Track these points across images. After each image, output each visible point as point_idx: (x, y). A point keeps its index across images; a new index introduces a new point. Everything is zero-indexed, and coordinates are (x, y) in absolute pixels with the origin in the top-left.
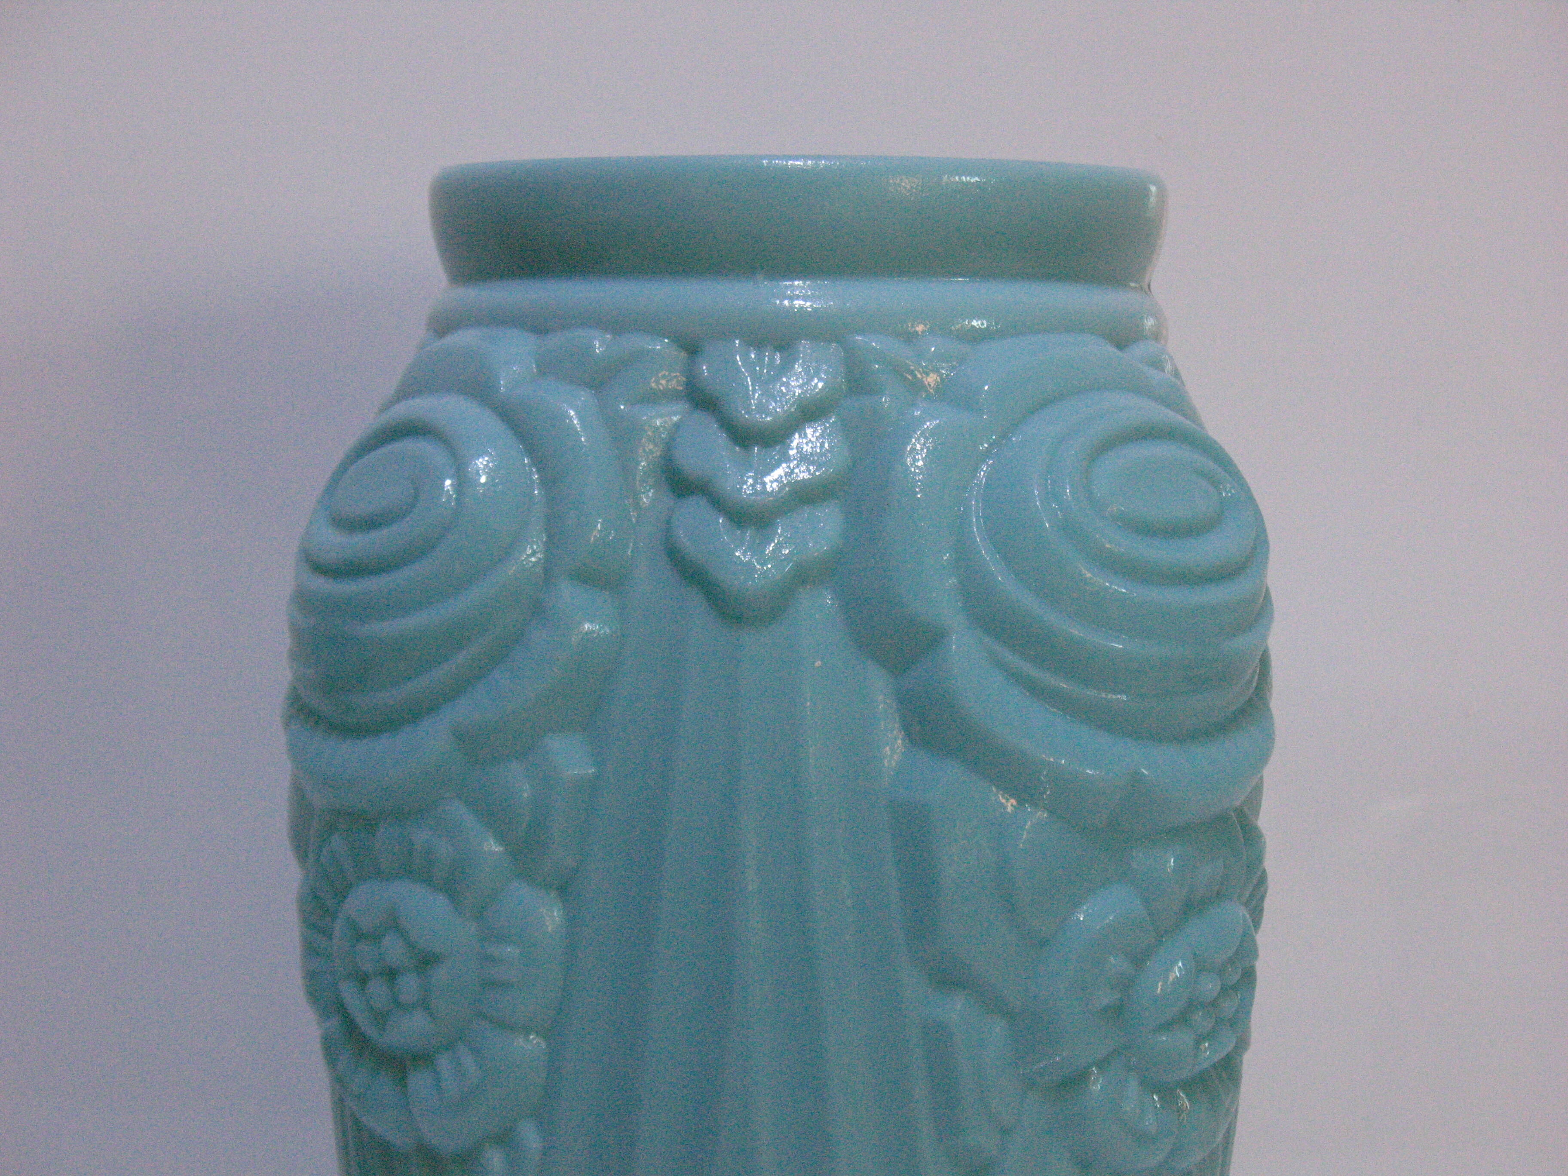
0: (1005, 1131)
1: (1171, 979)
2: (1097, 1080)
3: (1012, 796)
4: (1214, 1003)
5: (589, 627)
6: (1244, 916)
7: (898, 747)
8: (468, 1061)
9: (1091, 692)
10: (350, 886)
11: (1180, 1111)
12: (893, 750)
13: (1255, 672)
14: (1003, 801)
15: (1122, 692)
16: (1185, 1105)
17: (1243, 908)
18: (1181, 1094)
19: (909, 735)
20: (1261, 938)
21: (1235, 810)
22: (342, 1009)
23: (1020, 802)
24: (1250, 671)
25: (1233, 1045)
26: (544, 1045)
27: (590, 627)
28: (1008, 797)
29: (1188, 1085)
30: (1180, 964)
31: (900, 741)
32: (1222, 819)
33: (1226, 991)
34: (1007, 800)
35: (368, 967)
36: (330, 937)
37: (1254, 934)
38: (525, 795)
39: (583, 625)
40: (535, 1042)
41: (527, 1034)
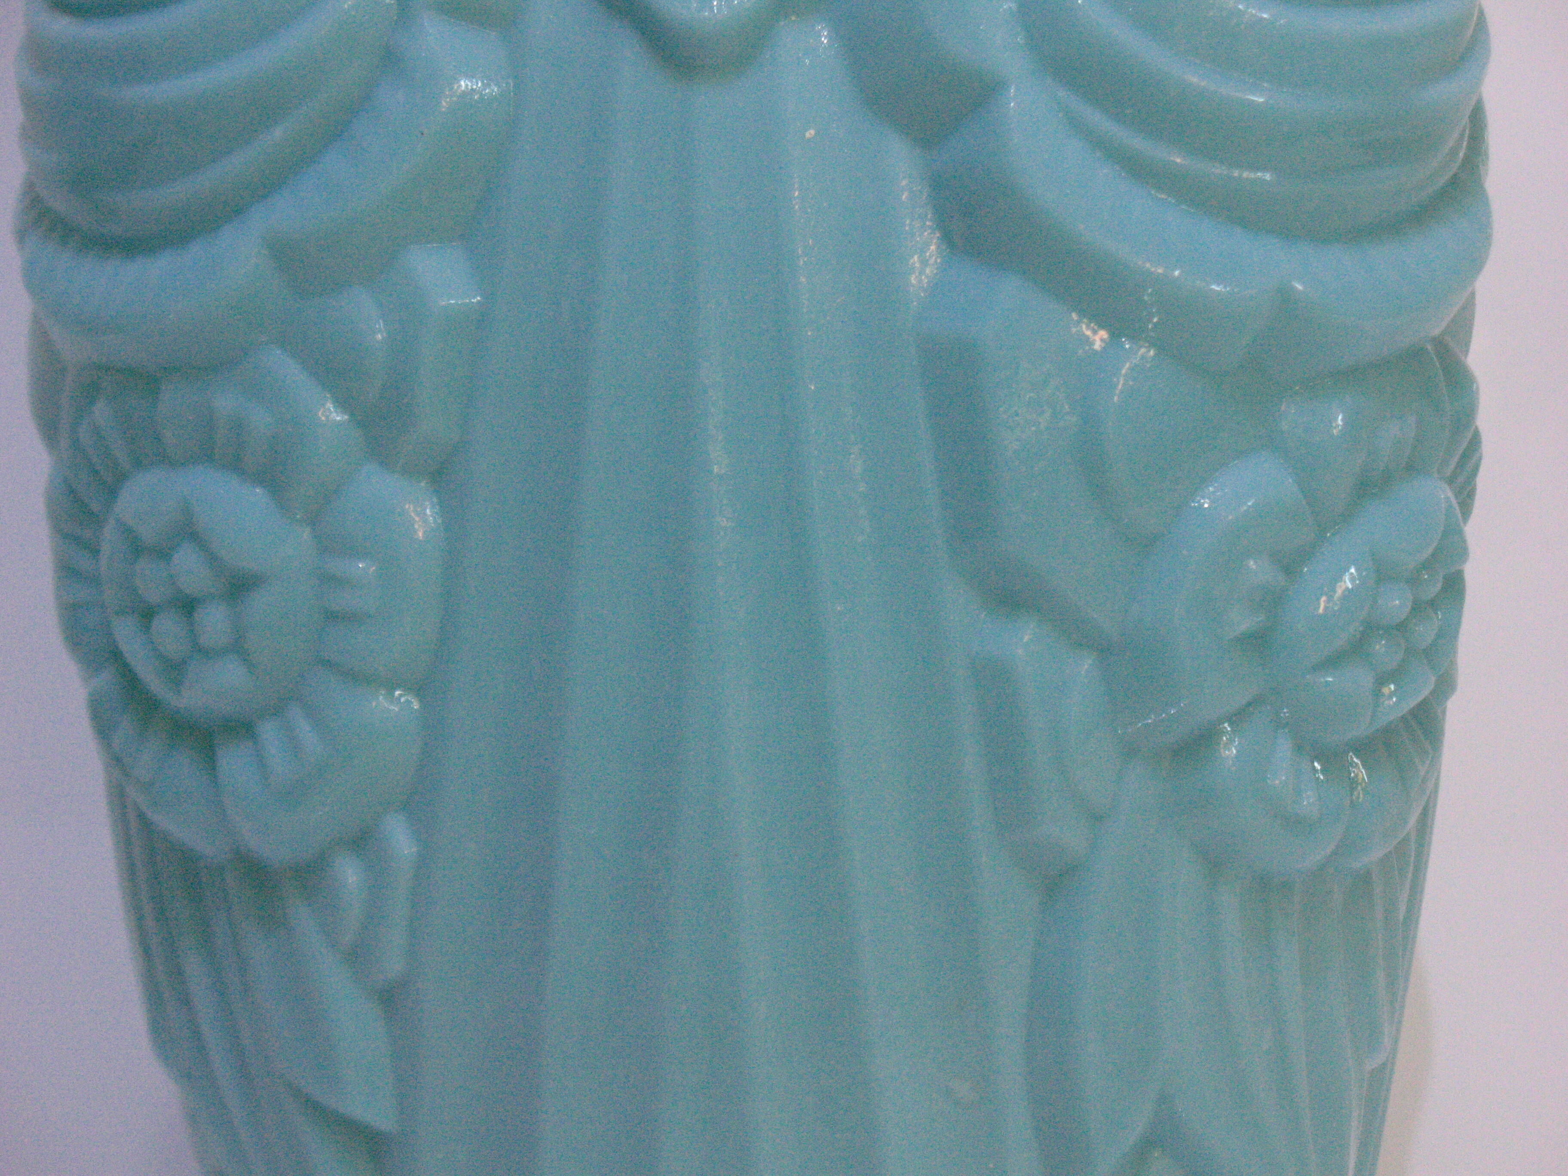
0: (1097, 818)
1: (1339, 592)
2: (1231, 741)
3: (1102, 326)
4: (1402, 627)
5: (467, 85)
6: (1447, 499)
7: (930, 257)
8: (304, 728)
9: (1218, 170)
10: (122, 477)
11: (1353, 784)
12: (924, 262)
13: (1462, 136)
14: (1089, 333)
15: (1264, 169)
16: (1360, 776)
17: (1446, 487)
18: (1355, 760)
19: (947, 238)
20: (1473, 530)
21: (1434, 339)
22: (116, 656)
23: (1115, 335)
24: (1456, 135)
25: (1431, 687)
26: (416, 706)
27: (469, 84)
28: (1096, 327)
29: (1362, 748)
30: (1353, 570)
31: (933, 247)
32: (1416, 354)
33: (1419, 608)
34: (1095, 332)
35: (154, 594)
36: (95, 552)
37: (1462, 524)
38: (379, 337)
39: (459, 81)
40: (403, 700)
41: (391, 690)
